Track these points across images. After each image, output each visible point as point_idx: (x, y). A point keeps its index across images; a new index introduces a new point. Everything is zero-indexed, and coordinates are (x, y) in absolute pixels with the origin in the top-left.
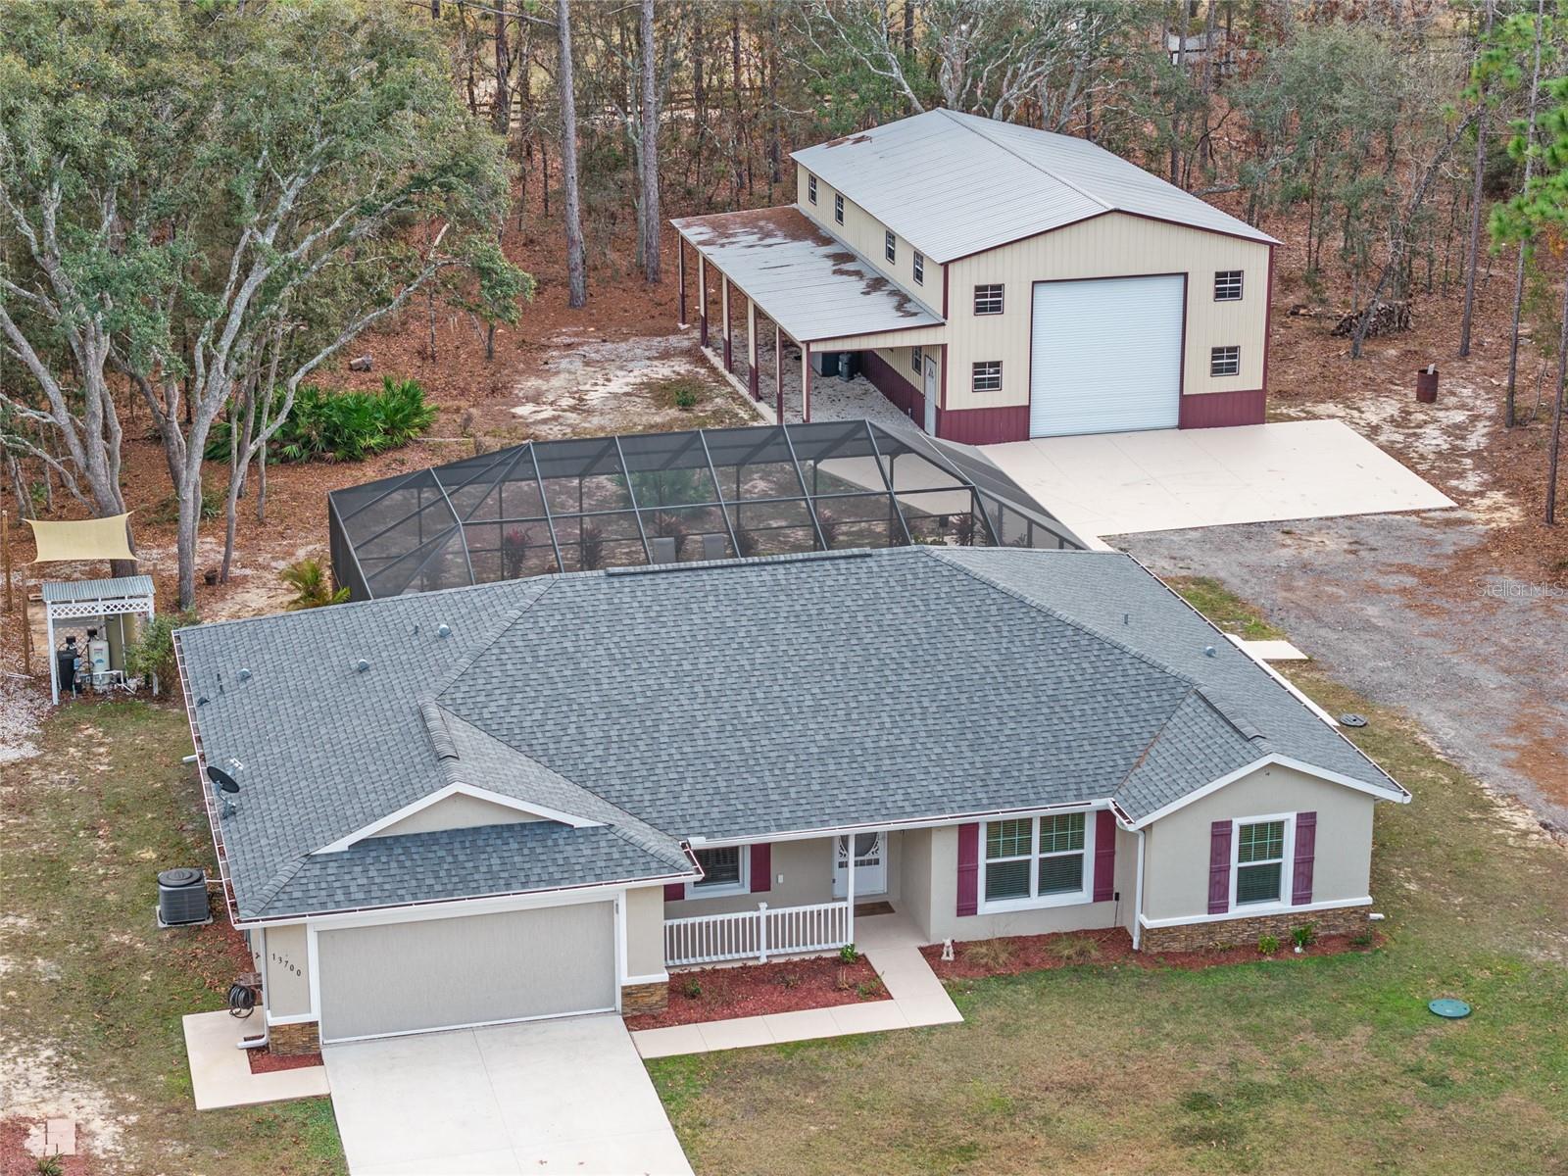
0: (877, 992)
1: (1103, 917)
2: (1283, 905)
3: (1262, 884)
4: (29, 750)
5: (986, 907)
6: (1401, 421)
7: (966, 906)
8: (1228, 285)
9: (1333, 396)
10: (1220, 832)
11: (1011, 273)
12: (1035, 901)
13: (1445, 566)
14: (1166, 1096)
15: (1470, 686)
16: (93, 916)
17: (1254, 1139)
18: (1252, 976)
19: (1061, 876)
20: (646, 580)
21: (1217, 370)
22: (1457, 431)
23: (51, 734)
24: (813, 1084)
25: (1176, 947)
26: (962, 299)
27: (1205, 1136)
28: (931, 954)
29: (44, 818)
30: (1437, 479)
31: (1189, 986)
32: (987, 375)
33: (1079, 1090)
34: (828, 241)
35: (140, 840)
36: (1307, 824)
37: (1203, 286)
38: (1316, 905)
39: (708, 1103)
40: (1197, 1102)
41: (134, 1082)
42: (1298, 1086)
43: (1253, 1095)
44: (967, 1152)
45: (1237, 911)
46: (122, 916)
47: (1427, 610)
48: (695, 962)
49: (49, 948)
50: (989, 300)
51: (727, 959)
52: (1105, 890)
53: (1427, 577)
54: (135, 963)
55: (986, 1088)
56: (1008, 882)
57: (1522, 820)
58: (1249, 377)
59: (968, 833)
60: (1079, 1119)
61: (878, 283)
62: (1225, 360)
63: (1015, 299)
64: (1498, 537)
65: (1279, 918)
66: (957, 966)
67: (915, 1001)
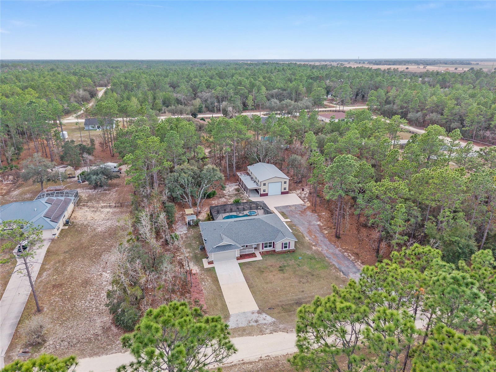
0: (256, 257)
1: (273, 249)
2: (287, 249)
4: (187, 232)
5: (264, 249)
6: (300, 193)
8: (285, 182)
10: (283, 243)
11: (266, 182)
12: (268, 248)
13: (303, 210)
14: (278, 266)
16: (194, 249)
17: (285, 271)
19: (270, 246)
21: (284, 190)
22: (305, 194)
23: (188, 230)
24: (251, 265)
25: (279, 252)
26: (262, 185)
27: (281, 270)
28: (260, 253)
29: (189, 239)
30: (303, 200)
32: (264, 191)
33: (271, 266)
34: (250, 176)
35: (197, 241)
36: (289, 243)
37: (283, 183)
39: (243, 267)
40: (280, 267)
41: (199, 265)
43: (285, 266)
44: (263, 272)
45: (284, 249)
46: (196, 249)
47: (301, 216)
48: (242, 254)
49: (191, 252)
50: (264, 185)
51: (244, 253)
52: (274, 247)
53: (301, 212)
54: (198, 254)
55: (264, 266)
56: (266, 247)
58: (287, 190)
59: (263, 244)
60: (271, 269)
61: (255, 181)
63: (267, 184)
64: (308, 207)
66: (262, 254)
67: (259, 257)
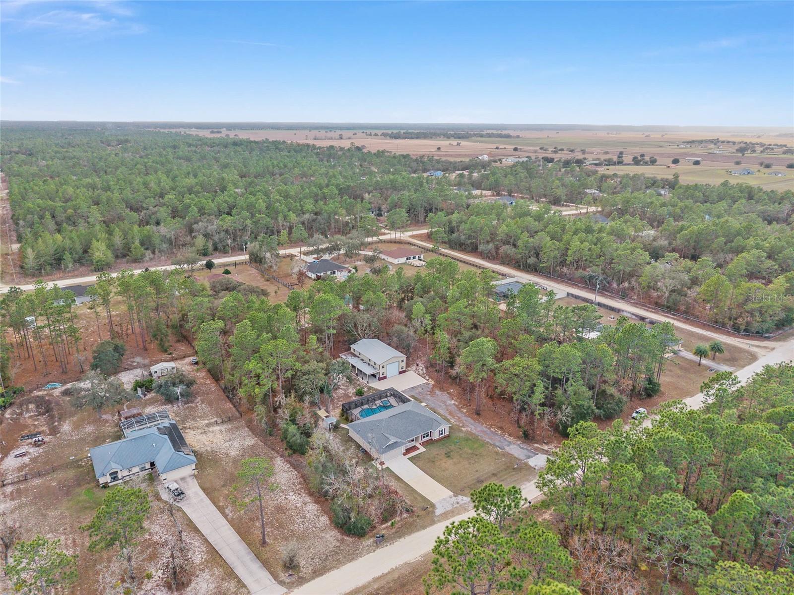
0: (419, 449)
3: (442, 434)
6: (417, 370)
7: (422, 440)
9: (409, 367)
11: (385, 364)
12: (426, 438)
13: (431, 390)
17: (451, 456)
18: (444, 442)
22: (422, 370)
24: (420, 458)
27: (448, 457)
30: (424, 377)
31: (439, 443)
32: (383, 374)
33: (438, 454)
34: (359, 357)
37: (400, 362)
38: (445, 435)
40: (446, 454)
42: (451, 451)
44: (434, 461)
47: (433, 396)
50: (383, 367)
54: (363, 458)
57: (453, 421)
58: (404, 369)
61: (369, 364)
62: (403, 366)
64: (433, 385)
66: (423, 444)
67: (422, 449)
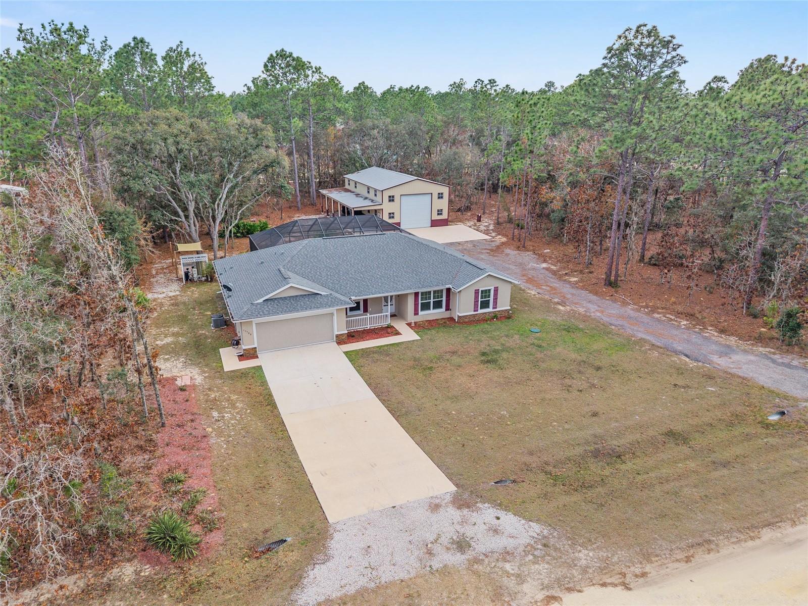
0: (398, 333)
1: (447, 315)
2: (490, 309)
3: (485, 305)
4: (178, 293)
5: (421, 313)
6: (475, 225)
7: (416, 313)
8: (440, 196)
9: (460, 221)
10: (477, 292)
11: (396, 193)
12: (432, 311)
13: (494, 248)
14: (475, 353)
15: (509, 269)
16: (194, 328)
17: (501, 362)
18: (486, 326)
19: (438, 305)
20: (332, 240)
21: (438, 214)
22: (487, 226)
23: (183, 289)
24: (388, 355)
25: (467, 320)
26: (386, 199)
27: (488, 362)
28: (409, 325)
29: (181, 307)
30: (486, 234)
31: (472, 328)
32: (391, 215)
33: (454, 353)
34: (353, 192)
35: (207, 310)
36: (496, 290)
37: (435, 196)
38: (498, 309)
39: (362, 361)
40: (484, 354)
41: (207, 365)
42: (506, 349)
43: (496, 352)
44: (431, 368)
45: (480, 311)
46: (202, 327)
48: (353, 329)
49: (183, 335)
50: (391, 199)
51: (360, 328)
52: (448, 309)
53: (492, 250)
54: (206, 337)
55: (431, 354)
56: (426, 307)
57: (533, 292)
58: (445, 216)
59: (416, 294)
60: (456, 360)
61: (366, 198)
62: (440, 212)
63: (397, 199)
64: (503, 243)
65: (490, 313)
66: (416, 327)
67: (408, 335)
